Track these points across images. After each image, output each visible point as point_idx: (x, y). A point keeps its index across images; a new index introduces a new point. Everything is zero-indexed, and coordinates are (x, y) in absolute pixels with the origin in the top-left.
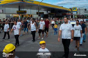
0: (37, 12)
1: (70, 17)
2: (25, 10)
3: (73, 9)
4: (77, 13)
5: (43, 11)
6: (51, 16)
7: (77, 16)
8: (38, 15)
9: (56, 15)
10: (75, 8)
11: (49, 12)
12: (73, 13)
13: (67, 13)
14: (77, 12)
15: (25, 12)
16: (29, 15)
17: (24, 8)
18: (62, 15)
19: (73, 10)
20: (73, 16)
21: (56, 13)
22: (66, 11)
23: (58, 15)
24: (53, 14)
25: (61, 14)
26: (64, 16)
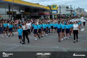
0: (7, 12)
1: (49, 18)
3: (52, 7)
5: (14, 11)
6: (25, 16)
7: (58, 16)
8: (8, 15)
9: (30, 15)
10: (54, 6)
11: (21, 11)
12: (53, 12)
13: (45, 12)
14: (57, 11)
18: (39, 15)
20: (52, 15)
21: (31, 13)
22: (44, 10)
23: (34, 15)
24: (28, 13)
25: (37, 14)
26: (41, 17)
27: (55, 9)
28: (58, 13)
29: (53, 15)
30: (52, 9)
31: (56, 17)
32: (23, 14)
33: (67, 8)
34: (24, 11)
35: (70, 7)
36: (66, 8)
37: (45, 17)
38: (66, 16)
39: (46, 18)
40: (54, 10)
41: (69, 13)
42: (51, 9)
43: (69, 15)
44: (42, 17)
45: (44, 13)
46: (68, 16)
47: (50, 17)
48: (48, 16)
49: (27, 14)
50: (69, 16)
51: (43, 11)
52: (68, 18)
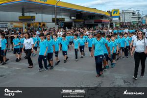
0: (53, 19)
2: (32, 14)
4: (120, 19)
5: (63, 17)
7: (120, 25)
8: (54, 23)
9: (84, 23)
11: (73, 18)
12: (114, 19)
13: (104, 20)
14: (119, 17)
15: (33, 18)
16: (40, 24)
17: (30, 12)
19: (114, 14)
20: (112, 23)
21: (85, 20)
22: (102, 16)
23: (89, 23)
24: (81, 20)
25: (93, 22)
28: (121, 21)
29: (114, 23)
30: (113, 15)
31: (118, 25)
32: (75, 22)
33: (133, 14)
35: (137, 13)
36: (131, 14)
37: (103, 25)
38: (132, 24)
39: (105, 27)
40: (115, 17)
41: (136, 20)
42: (111, 15)
44: (100, 26)
45: (102, 21)
47: (110, 25)
48: (107, 24)
50: (136, 25)
51: (101, 18)
52: (134, 27)
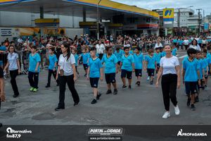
0: (80, 22)
1: (158, 34)
3: (164, 13)
6: (113, 30)
9: (123, 29)
10: (168, 11)
11: (103, 21)
12: (165, 23)
13: (151, 24)
14: (173, 20)
15: (56, 22)
19: (165, 15)
20: (163, 29)
21: (124, 24)
22: (149, 19)
23: (129, 29)
24: (118, 25)
25: (135, 27)
26: (142, 32)
27: (170, 17)
29: (166, 30)
30: (164, 17)
31: (170, 32)
32: (110, 27)
33: (191, 14)
34: (109, 21)
36: (188, 14)
37: (149, 32)
38: (190, 30)
39: (152, 34)
40: (168, 20)
41: (196, 24)
43: (194, 29)
44: (145, 33)
45: (148, 25)
46: (194, 31)
47: (160, 33)
48: (155, 30)
49: (118, 28)
51: (147, 21)
